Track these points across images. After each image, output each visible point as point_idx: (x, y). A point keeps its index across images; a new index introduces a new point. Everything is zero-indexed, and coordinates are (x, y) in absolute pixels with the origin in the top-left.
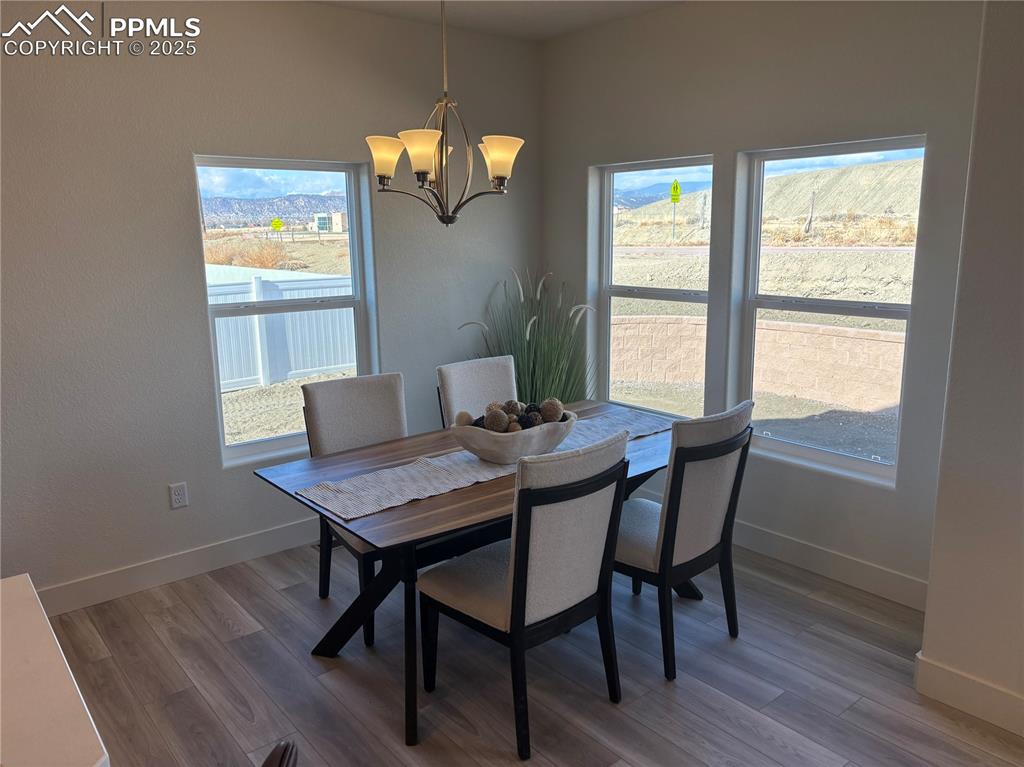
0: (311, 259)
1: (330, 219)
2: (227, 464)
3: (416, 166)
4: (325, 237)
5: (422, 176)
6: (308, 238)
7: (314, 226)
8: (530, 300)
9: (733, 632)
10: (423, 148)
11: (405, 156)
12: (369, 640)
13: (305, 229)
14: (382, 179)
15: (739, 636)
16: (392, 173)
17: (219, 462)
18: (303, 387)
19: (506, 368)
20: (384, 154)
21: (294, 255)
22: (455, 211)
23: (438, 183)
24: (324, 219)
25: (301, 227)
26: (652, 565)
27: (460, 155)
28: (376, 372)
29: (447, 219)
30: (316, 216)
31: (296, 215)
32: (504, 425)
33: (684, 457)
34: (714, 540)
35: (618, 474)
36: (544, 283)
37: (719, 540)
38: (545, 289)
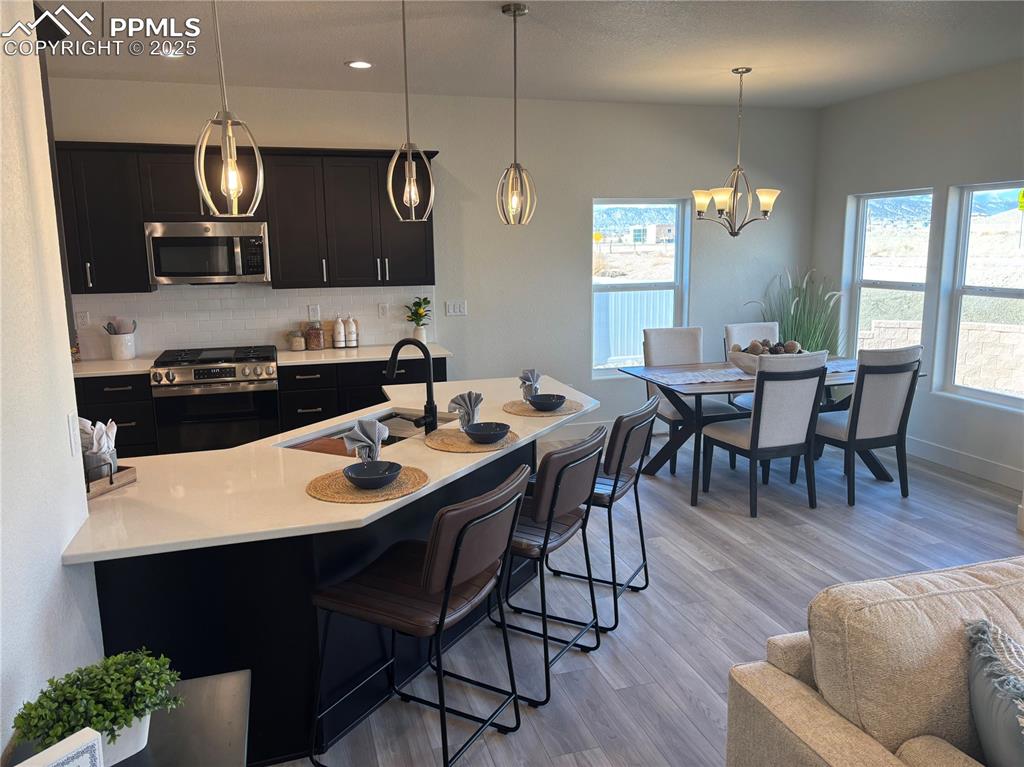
0: (629, 268)
1: (645, 231)
2: (595, 377)
3: (718, 207)
4: (640, 247)
5: (721, 212)
6: (622, 249)
7: (629, 238)
8: (797, 288)
9: (905, 493)
10: (723, 197)
11: (712, 200)
12: (673, 470)
13: (620, 241)
14: (700, 213)
15: (909, 497)
16: (705, 209)
17: (590, 376)
18: (644, 331)
19: (772, 329)
20: (702, 200)
21: (614, 264)
22: (739, 229)
23: (731, 214)
24: (639, 231)
25: (617, 239)
26: (844, 437)
27: (744, 199)
28: (685, 326)
29: (734, 234)
30: (632, 228)
31: (613, 227)
32: (760, 351)
33: (864, 371)
34: (891, 430)
35: (821, 373)
36: (810, 277)
37: (896, 432)
38: (811, 281)
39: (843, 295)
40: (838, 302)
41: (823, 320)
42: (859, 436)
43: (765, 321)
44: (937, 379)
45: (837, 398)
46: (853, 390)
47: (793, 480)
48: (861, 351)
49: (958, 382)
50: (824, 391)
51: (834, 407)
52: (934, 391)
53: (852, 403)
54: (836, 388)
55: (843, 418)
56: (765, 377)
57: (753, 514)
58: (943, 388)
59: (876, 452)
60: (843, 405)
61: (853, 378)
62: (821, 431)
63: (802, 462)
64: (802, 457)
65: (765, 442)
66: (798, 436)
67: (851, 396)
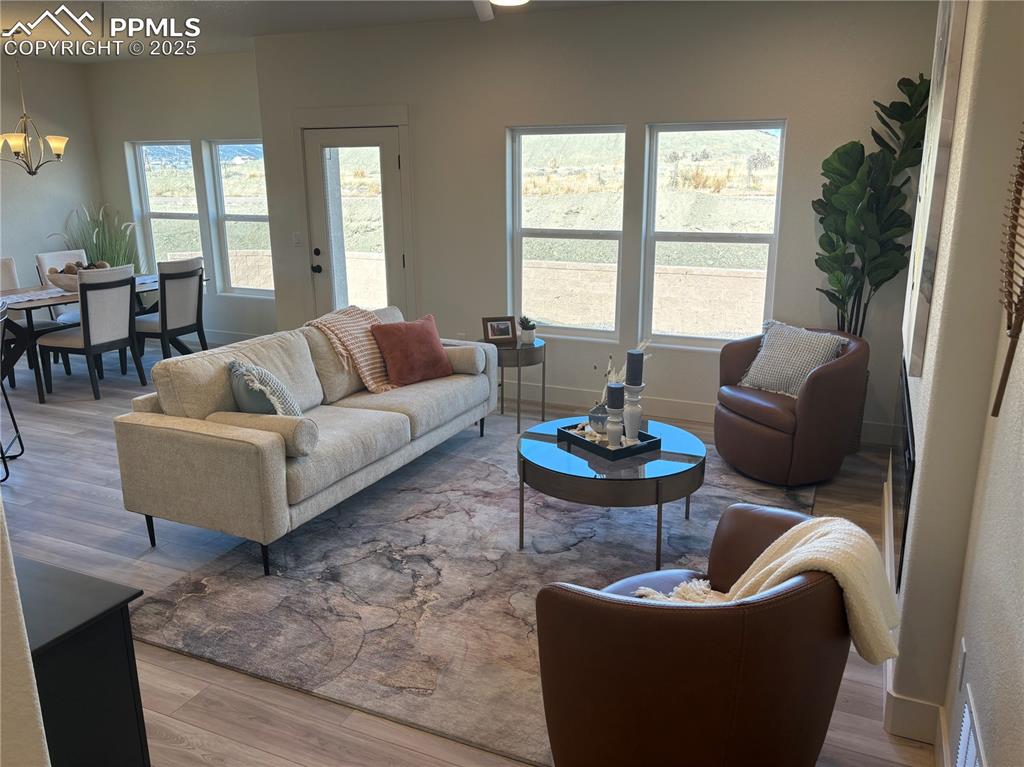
3: (14, 150)
8: (95, 222)
19: (80, 255)
22: (36, 169)
29: (32, 173)
33: (164, 278)
34: (192, 320)
35: (131, 282)
36: (104, 211)
37: (195, 321)
38: (106, 215)
39: (137, 224)
40: (133, 229)
41: (123, 248)
42: (169, 327)
43: (69, 249)
44: (219, 284)
45: (148, 305)
46: (157, 297)
47: (124, 371)
48: (159, 264)
49: (233, 285)
50: (136, 298)
51: (145, 312)
52: (218, 293)
53: (160, 307)
54: (145, 294)
55: (156, 317)
56: (85, 288)
57: (97, 397)
58: (224, 291)
59: (182, 338)
60: (154, 309)
61: (157, 286)
62: (139, 328)
63: (129, 353)
64: (128, 348)
65: (95, 340)
66: (122, 332)
67: (157, 303)
